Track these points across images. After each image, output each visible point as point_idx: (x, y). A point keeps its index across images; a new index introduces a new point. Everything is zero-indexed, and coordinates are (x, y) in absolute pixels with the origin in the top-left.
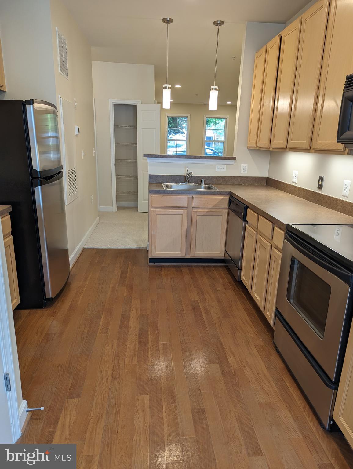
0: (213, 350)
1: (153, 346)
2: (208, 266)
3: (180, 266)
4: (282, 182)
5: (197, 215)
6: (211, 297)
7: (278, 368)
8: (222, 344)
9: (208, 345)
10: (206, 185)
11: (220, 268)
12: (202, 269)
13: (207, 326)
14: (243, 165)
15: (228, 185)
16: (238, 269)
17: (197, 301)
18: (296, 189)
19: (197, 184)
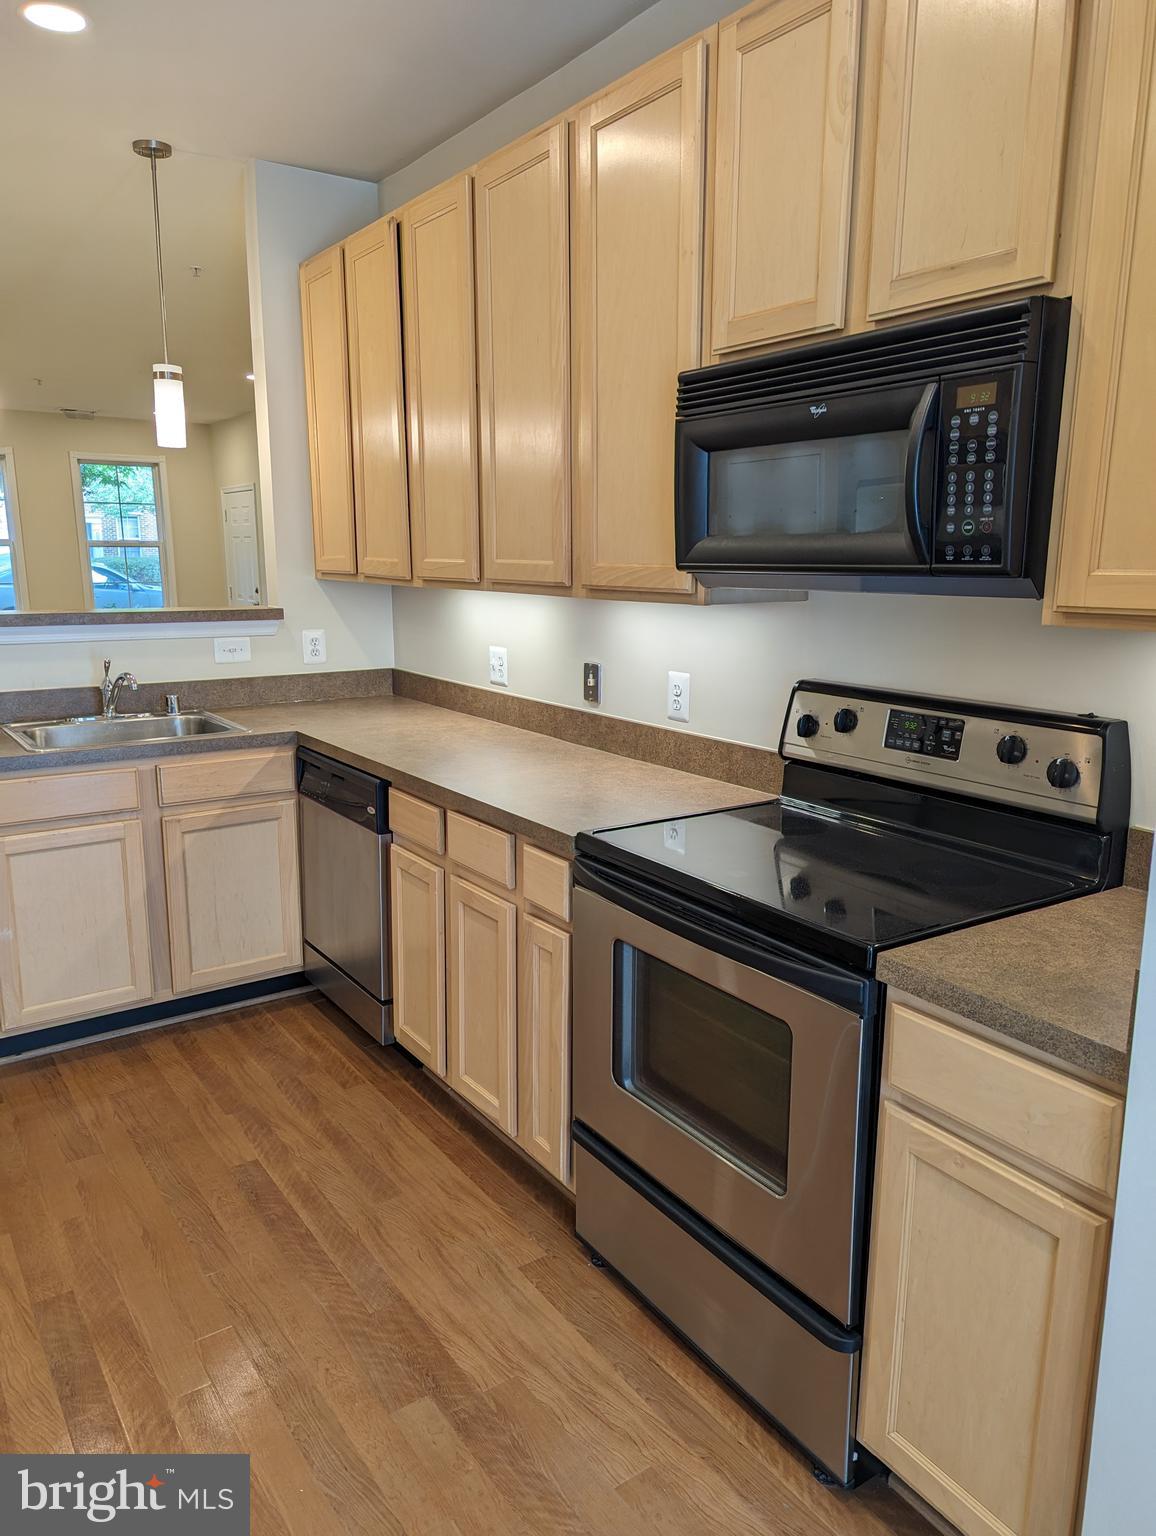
0: (388, 1345)
1: (143, 1426)
2: (245, 1013)
3: (133, 1040)
4: (455, 685)
5: (184, 833)
6: (301, 1132)
7: (622, 1324)
8: (411, 1309)
9: (364, 1332)
10: (192, 717)
11: (292, 1009)
12: (225, 1028)
13: (331, 1256)
14: (309, 634)
15: (268, 705)
16: (379, 1001)
17: (256, 1163)
18: (509, 704)
19: (153, 712)
